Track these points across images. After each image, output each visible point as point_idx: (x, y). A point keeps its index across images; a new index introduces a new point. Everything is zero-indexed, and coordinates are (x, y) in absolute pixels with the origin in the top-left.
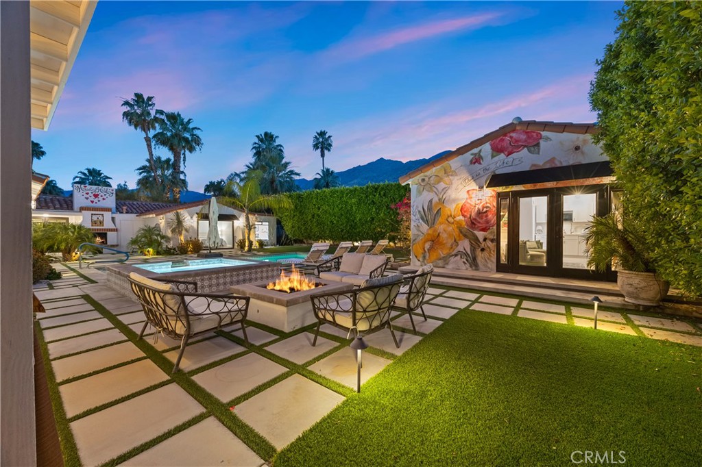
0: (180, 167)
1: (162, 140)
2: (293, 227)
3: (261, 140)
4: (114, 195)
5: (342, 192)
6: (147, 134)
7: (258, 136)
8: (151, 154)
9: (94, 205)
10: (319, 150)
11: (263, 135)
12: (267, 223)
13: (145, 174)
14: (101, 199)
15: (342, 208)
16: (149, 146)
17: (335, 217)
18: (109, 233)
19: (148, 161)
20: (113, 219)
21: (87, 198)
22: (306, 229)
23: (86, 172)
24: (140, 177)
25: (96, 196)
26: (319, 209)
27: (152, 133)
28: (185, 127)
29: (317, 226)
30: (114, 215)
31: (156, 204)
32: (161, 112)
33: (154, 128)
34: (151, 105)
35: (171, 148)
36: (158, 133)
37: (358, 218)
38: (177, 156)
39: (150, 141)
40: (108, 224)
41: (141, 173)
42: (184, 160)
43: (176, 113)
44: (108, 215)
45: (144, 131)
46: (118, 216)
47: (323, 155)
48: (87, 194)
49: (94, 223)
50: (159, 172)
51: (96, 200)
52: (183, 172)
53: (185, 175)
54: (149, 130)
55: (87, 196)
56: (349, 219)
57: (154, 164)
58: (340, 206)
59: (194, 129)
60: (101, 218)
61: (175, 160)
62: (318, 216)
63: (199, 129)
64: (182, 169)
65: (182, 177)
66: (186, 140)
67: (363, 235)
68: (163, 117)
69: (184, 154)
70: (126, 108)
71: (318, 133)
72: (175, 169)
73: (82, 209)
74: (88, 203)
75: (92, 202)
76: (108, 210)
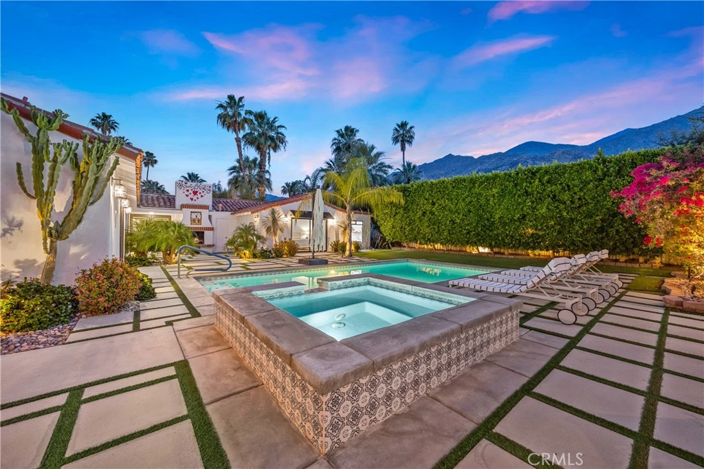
0: (265, 166)
1: (251, 140)
2: (393, 227)
3: (342, 136)
4: (211, 192)
5: (473, 181)
6: (237, 135)
7: (338, 132)
8: (240, 154)
9: (193, 202)
10: (399, 145)
11: (343, 130)
12: (361, 223)
13: (235, 174)
14: (199, 196)
15: (470, 202)
16: (239, 146)
17: (459, 214)
18: (206, 232)
20: (210, 217)
21: (187, 196)
22: (412, 230)
23: (187, 176)
24: (231, 177)
25: (195, 193)
26: (433, 204)
27: (241, 134)
28: (271, 126)
29: (428, 227)
30: (211, 213)
31: (247, 202)
32: (250, 112)
33: (243, 128)
34: (241, 106)
35: (258, 148)
36: (247, 134)
37: (497, 216)
38: (263, 154)
39: (240, 141)
40: (205, 223)
41: (231, 173)
42: (269, 160)
43: (263, 112)
44: (205, 213)
45: (235, 131)
46: (215, 214)
47: (403, 149)
48: (188, 191)
49: (193, 221)
50: (247, 172)
51: (195, 198)
52: (268, 172)
53: (270, 174)
54: (239, 130)
55: (188, 193)
56: (481, 217)
57: (243, 164)
58: (468, 200)
59: (278, 127)
60: (199, 217)
61: (261, 160)
62: (432, 213)
63: (283, 127)
64: (267, 168)
65: (267, 176)
66: (272, 138)
67: (503, 239)
68: (252, 117)
69: (269, 153)
70: (221, 111)
71: (398, 125)
72: (261, 168)
73: (183, 206)
74: (187, 201)
75: (192, 199)
76: (206, 207)
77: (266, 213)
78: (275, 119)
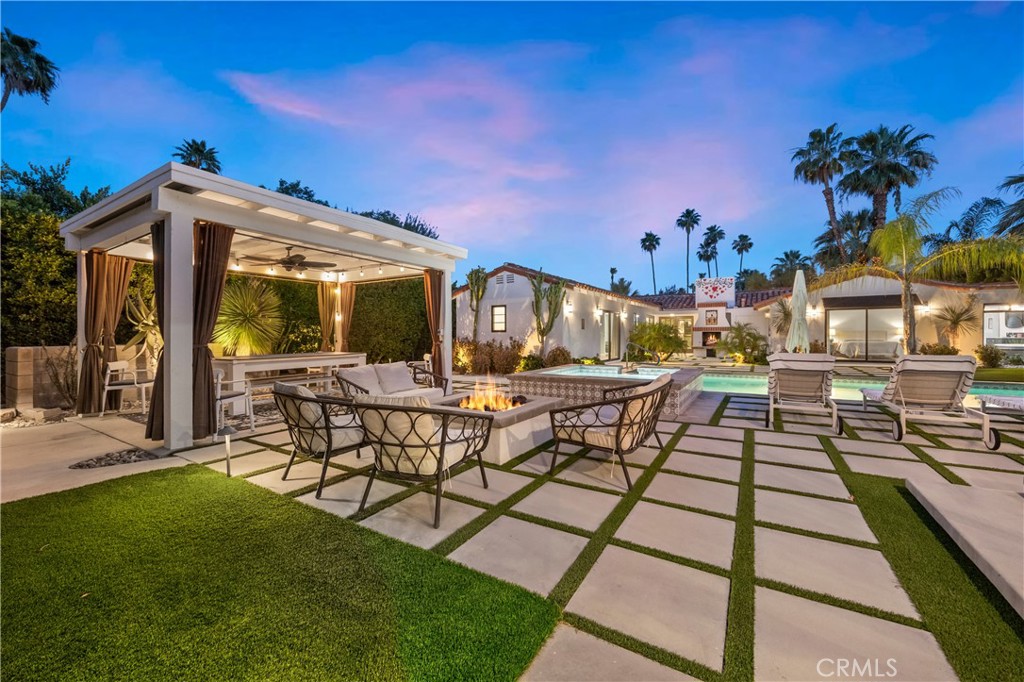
1: (853, 184)
4: (734, 286)
6: (827, 184)
8: (832, 212)
9: (713, 300)
13: (823, 245)
14: (719, 292)
16: (830, 202)
18: (723, 332)
19: (830, 223)
20: (728, 316)
21: (706, 293)
25: (715, 289)
27: (837, 178)
30: (729, 311)
32: (848, 142)
33: (840, 170)
34: (833, 139)
35: (870, 193)
36: (847, 176)
39: (832, 193)
40: (722, 321)
41: (817, 246)
44: (722, 311)
45: (823, 181)
46: (735, 311)
48: (708, 288)
49: (709, 321)
51: (715, 294)
54: (831, 177)
55: (707, 291)
60: (715, 316)
61: (876, 210)
68: (855, 146)
69: (896, 193)
70: (797, 162)
73: (702, 305)
74: (706, 299)
75: (711, 297)
76: (724, 304)
77: (775, 306)
78: (901, 132)
